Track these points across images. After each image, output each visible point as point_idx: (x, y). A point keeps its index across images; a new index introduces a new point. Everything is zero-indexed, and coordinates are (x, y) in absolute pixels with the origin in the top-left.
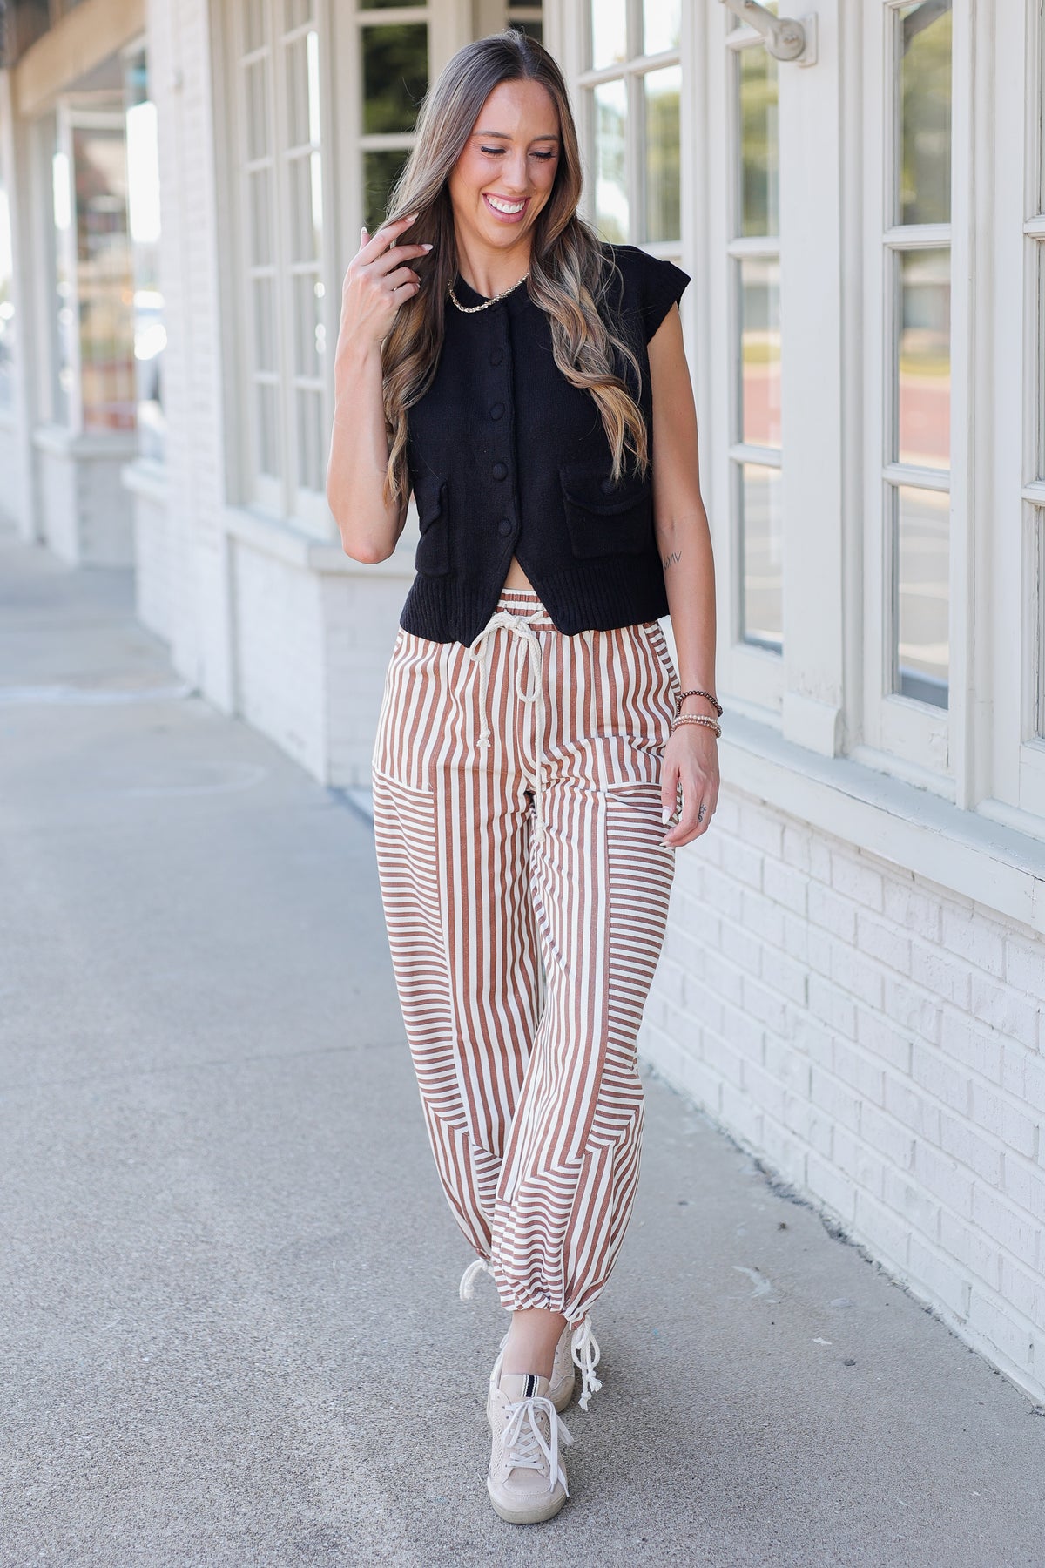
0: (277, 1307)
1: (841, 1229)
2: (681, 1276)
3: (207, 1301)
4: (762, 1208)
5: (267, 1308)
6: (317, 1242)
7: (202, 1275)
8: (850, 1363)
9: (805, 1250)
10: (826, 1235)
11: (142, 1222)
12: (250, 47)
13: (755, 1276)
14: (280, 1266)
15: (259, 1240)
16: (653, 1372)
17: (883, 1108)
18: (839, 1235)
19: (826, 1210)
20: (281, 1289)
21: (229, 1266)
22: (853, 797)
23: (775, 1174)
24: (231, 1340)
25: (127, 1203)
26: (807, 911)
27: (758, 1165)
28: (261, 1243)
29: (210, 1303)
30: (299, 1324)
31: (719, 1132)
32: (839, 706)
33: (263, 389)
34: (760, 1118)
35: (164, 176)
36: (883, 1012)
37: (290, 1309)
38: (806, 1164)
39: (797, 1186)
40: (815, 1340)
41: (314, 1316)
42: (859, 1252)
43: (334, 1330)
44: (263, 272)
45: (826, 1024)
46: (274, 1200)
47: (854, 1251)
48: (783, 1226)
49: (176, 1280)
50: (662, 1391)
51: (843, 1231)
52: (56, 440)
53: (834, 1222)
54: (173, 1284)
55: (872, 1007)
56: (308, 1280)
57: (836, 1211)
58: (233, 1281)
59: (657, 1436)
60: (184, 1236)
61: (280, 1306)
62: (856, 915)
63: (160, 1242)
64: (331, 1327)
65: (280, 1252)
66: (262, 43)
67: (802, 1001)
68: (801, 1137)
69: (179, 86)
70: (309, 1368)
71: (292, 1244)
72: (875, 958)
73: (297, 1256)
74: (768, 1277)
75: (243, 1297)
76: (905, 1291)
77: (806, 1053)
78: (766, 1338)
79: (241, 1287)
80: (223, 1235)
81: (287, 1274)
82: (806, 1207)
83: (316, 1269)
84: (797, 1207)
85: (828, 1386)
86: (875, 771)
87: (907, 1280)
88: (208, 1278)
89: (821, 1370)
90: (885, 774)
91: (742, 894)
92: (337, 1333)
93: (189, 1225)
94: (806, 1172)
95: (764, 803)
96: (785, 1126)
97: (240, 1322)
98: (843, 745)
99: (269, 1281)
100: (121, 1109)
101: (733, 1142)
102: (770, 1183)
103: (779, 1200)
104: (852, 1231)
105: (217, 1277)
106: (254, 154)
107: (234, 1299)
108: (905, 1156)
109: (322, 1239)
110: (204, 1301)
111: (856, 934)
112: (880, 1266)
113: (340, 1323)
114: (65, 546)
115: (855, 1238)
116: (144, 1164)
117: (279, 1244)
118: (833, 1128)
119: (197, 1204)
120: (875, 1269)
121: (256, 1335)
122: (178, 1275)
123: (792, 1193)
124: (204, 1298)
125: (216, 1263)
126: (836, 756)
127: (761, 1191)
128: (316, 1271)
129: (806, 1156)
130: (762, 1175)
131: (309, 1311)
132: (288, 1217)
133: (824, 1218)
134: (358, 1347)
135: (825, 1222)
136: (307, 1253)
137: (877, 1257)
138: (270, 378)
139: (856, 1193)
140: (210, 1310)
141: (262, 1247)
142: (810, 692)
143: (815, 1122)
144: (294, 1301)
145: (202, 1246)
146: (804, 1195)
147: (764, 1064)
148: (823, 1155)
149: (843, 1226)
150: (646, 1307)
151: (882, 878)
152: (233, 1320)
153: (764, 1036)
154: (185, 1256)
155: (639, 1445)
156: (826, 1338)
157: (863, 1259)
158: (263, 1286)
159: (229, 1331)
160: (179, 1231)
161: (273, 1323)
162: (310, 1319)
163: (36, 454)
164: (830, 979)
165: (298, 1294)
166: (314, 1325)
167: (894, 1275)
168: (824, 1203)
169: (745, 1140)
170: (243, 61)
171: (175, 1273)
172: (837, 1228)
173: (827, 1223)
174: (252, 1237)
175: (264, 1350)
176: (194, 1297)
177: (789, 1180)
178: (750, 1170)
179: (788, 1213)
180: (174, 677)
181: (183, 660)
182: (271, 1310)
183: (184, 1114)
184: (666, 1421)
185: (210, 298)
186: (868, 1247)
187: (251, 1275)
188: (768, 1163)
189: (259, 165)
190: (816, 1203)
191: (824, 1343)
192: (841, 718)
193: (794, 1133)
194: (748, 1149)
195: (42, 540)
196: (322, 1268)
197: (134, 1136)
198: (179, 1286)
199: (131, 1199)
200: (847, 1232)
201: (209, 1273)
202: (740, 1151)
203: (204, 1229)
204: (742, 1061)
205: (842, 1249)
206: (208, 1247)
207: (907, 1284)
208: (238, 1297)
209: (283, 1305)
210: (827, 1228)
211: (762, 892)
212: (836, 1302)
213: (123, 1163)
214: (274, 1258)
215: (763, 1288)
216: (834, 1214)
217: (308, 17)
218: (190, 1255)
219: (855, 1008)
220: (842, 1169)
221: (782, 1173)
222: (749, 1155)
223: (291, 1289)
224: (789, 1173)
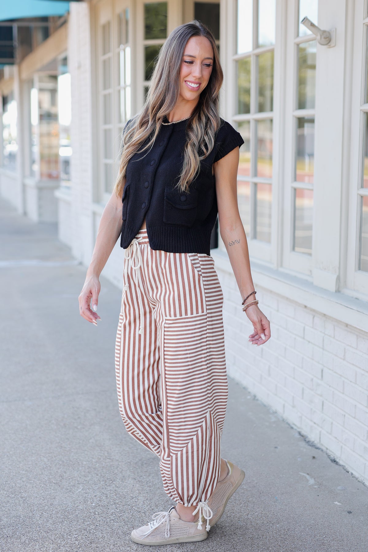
0: (138, 485)
1: (334, 459)
2: (281, 476)
3: (113, 482)
4: (305, 450)
5: (134, 485)
6: (148, 459)
7: (109, 471)
8: (350, 512)
9: (324, 467)
10: (330, 461)
11: (86, 450)
12: (104, 53)
13: (308, 477)
14: (137, 469)
15: (128, 458)
16: (278, 514)
17: (355, 418)
18: (334, 461)
19: (328, 451)
20: (138, 477)
21: (119, 468)
22: (347, 307)
23: (307, 437)
24: (123, 498)
25: (79, 443)
26: (323, 346)
27: (300, 433)
28: (129, 459)
29: (114, 482)
30: (147, 492)
31: (283, 420)
32: (337, 274)
33: (106, 165)
34: (301, 417)
35: (73, 96)
36: (356, 383)
37: (143, 485)
38: (320, 435)
39: (316, 442)
40: (335, 503)
41: (152, 488)
42: (343, 468)
43: (160, 494)
44: (107, 127)
45: (330, 386)
46: (131, 443)
47: (341, 468)
48: (314, 457)
49: (100, 473)
50: (283, 522)
51: (336, 460)
52: (31, 182)
53: (332, 456)
54: (99, 475)
55: (351, 382)
56: (148, 474)
57: (333, 453)
58: (121, 474)
59: (285, 541)
60: (101, 456)
61: (139, 484)
62: (345, 349)
63: (93, 458)
64: (158, 493)
65: (136, 463)
66: (109, 51)
67: (320, 377)
68: (318, 425)
69: (79, 67)
70: (153, 509)
71: (140, 460)
72: (353, 364)
73: (142, 465)
74: (313, 477)
75: (125, 481)
76: (363, 484)
77: (321, 396)
78: (317, 501)
79: (124, 476)
80: (115, 456)
81: (140, 472)
82: (320, 450)
83: (150, 470)
84: (317, 450)
85: (344, 522)
86: (352, 297)
87: (364, 480)
88: (112, 472)
89: (340, 515)
90: (356, 298)
91: (295, 339)
92: (161, 495)
93: (103, 452)
94: (320, 438)
95: (306, 307)
96: (311, 421)
97: (125, 490)
98: (339, 288)
99: (134, 474)
100: (73, 408)
101: (289, 424)
102: (305, 440)
103: (310, 447)
104: (339, 460)
105: (115, 472)
106: (105, 88)
107: (122, 481)
108: (364, 435)
109: (151, 458)
110: (111, 482)
111: (344, 355)
112: (352, 474)
113: (161, 491)
114: (34, 215)
115: (341, 463)
116: (84, 428)
117: (136, 460)
118: (332, 423)
119: (104, 444)
120: (351, 475)
121: (132, 496)
122: (101, 471)
123: (314, 445)
124: (111, 480)
125: (114, 467)
126: (336, 292)
127: (303, 444)
128: (150, 471)
129: (320, 432)
130: (302, 438)
131: (150, 486)
132: (137, 449)
133: (328, 455)
134: (169, 501)
135: (329, 456)
136: (146, 464)
137: (351, 471)
138: (109, 161)
139: (342, 447)
140: (114, 485)
141: (129, 461)
142: (325, 269)
143: (324, 420)
144: (143, 483)
145: (108, 460)
146: (319, 445)
147: (303, 398)
148: (328, 432)
149: (336, 458)
150: (271, 488)
151: (357, 336)
152: (123, 489)
153: (303, 389)
154: (102, 464)
155: (279, 544)
156: (339, 502)
157: (345, 471)
158: (132, 476)
159: (122, 494)
160: (99, 454)
161: (137, 491)
162: (150, 490)
163: (24, 187)
164: (333, 370)
165: (145, 480)
166: (152, 492)
167: (358, 477)
168: (327, 449)
169: (294, 424)
170: (101, 58)
171: (100, 470)
172: (333, 459)
173: (329, 457)
174: (125, 457)
175: (135, 502)
176: (108, 480)
177: (312, 440)
178: (297, 436)
179: (314, 452)
180: (72, 258)
181: (76, 252)
182: (136, 486)
183: (95, 410)
184: (287, 534)
185: (89, 135)
186: (347, 467)
187: (127, 472)
188: (303, 433)
189: (107, 92)
190: (324, 449)
191: (338, 504)
192: (338, 278)
193: (315, 423)
194: (295, 427)
195: (25, 213)
196: (152, 470)
197: (79, 418)
198: (102, 476)
199: (81, 442)
200: (337, 460)
201: (112, 471)
202: (292, 428)
203: (108, 454)
204: (293, 397)
205: (337, 467)
206: (110, 460)
207: (364, 481)
208: (124, 480)
209: (140, 484)
210: (329, 458)
211: (304, 338)
212: (339, 488)
213: (76, 427)
214: (134, 465)
215: (312, 481)
216: (331, 453)
217: (127, 41)
218: (104, 463)
219: (344, 381)
220: (336, 438)
221: (309, 437)
222: (296, 430)
223: (142, 478)
224: (313, 437)
